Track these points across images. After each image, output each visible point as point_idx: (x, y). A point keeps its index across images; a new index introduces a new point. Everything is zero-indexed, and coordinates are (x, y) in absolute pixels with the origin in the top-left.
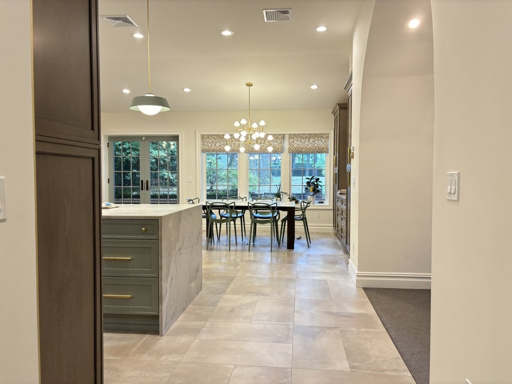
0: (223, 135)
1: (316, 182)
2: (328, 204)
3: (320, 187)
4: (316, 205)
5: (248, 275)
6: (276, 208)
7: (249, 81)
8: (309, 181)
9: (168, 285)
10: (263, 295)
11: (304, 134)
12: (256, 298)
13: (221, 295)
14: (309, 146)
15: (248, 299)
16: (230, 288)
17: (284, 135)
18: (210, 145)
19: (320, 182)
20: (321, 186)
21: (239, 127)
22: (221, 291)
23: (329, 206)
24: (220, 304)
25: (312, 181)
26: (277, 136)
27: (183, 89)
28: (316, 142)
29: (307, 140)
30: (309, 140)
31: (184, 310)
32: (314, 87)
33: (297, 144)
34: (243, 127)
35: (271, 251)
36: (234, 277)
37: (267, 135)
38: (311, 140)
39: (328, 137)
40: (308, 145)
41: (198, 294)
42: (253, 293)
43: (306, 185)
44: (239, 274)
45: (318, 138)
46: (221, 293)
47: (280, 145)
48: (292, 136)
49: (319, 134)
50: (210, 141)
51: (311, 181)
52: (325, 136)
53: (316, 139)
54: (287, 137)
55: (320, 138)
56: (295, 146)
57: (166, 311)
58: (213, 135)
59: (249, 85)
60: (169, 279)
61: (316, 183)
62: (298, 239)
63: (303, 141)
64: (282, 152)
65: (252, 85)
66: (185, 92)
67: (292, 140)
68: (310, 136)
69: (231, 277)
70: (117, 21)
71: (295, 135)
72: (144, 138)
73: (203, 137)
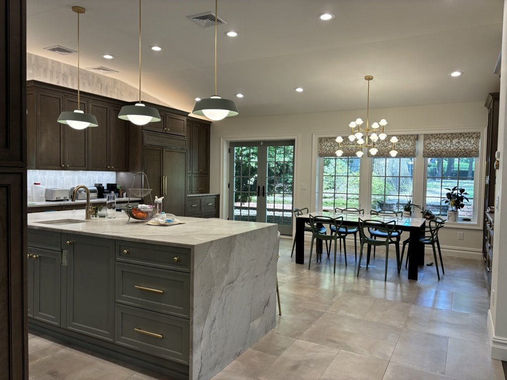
0: (335, 138)
1: (461, 194)
2: (476, 223)
3: (465, 201)
4: (459, 222)
5: (342, 312)
6: (393, 228)
7: (369, 74)
8: (450, 192)
9: (206, 328)
10: (347, 348)
11: (445, 134)
12: (335, 351)
13: (294, 339)
14: (452, 148)
15: (325, 351)
16: (309, 329)
17: (417, 136)
18: (328, 149)
19: (466, 194)
20: (467, 199)
21: (355, 129)
22: (297, 332)
23: (478, 225)
24: (285, 354)
25: (455, 192)
26: (409, 137)
27: (295, 89)
28: (461, 143)
29: (449, 141)
30: (451, 141)
31: (238, 355)
32: (456, 74)
33: (435, 145)
34: (358, 128)
35: (386, 280)
36: (324, 313)
37: (389, 137)
38: (454, 141)
39: (478, 137)
40: (450, 147)
41: (266, 332)
42: (335, 342)
43: (446, 196)
44: (330, 309)
45: (464, 138)
46: (294, 337)
47: (413, 147)
48: (427, 137)
49: (466, 134)
50: (329, 144)
51: (452, 193)
52: (475, 136)
53: (462, 139)
54: (422, 138)
55: (467, 139)
56: (432, 148)
57: (199, 362)
58: (332, 138)
59: (369, 78)
60: (208, 322)
61: (460, 196)
62: (428, 265)
63: (443, 143)
64: (414, 156)
65: (372, 79)
66: (298, 93)
67: (428, 141)
68: (453, 136)
69: (318, 312)
70: (205, 21)
71: (432, 135)
72: (262, 143)
73: (320, 140)
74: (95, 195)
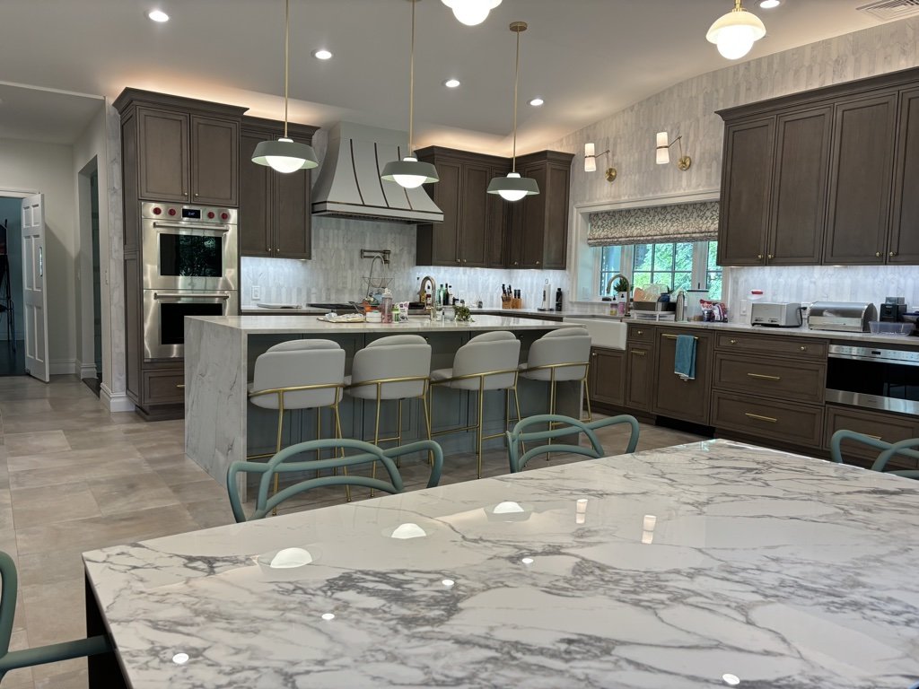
74: (856, 323)
